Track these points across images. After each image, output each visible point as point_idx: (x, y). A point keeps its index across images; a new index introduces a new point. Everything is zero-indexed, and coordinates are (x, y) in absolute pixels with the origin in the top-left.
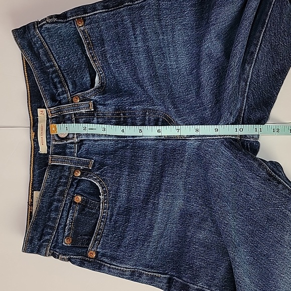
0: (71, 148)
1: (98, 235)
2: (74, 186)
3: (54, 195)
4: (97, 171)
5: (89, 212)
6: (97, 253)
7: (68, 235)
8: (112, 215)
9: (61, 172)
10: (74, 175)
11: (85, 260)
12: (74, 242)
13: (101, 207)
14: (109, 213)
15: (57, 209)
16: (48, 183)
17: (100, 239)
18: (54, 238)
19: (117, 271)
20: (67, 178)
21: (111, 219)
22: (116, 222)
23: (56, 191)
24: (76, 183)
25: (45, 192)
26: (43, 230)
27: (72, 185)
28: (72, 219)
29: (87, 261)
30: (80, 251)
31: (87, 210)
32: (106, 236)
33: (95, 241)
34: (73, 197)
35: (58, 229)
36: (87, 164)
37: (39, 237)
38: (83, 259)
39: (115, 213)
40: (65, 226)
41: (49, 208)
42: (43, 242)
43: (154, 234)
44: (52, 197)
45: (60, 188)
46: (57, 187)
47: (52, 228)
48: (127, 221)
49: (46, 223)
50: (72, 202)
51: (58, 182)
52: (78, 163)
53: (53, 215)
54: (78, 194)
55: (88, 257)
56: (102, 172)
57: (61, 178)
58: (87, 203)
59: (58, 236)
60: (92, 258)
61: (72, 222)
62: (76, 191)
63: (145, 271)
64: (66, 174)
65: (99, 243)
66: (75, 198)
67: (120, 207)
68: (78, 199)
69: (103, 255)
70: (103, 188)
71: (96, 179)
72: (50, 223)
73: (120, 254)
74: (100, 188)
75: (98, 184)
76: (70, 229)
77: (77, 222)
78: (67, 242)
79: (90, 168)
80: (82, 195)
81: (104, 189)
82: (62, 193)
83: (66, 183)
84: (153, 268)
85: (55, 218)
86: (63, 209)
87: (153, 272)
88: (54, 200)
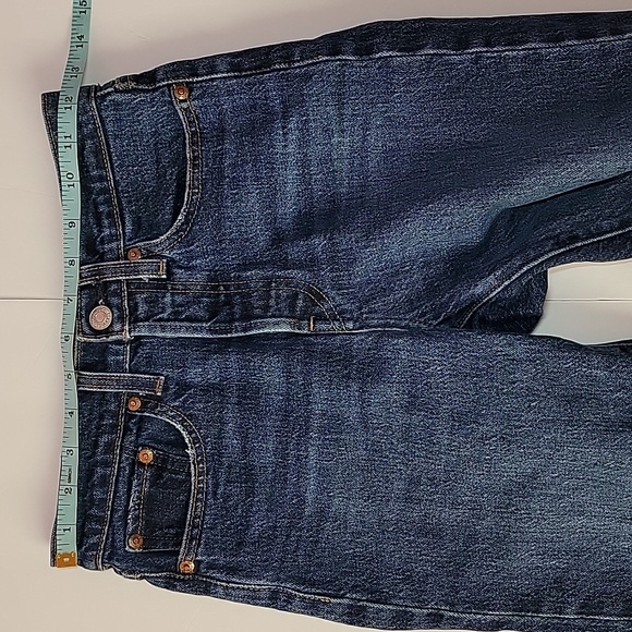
0: (117, 353)
1: (194, 527)
2: (132, 430)
3: (94, 454)
4: (175, 400)
5: (171, 479)
6: (198, 563)
7: (134, 531)
8: (216, 486)
9: (101, 405)
10: (127, 409)
11: (175, 579)
12: (147, 543)
13: (193, 472)
14: (210, 481)
15: (104, 481)
17: (200, 536)
18: (107, 539)
19: (242, 593)
20: (115, 415)
21: (215, 493)
22: (227, 498)
23: (96, 445)
24: (135, 424)
26: (83, 526)
27: (127, 430)
28: (138, 498)
29: (179, 579)
30: (162, 561)
31: (167, 475)
32: (211, 529)
33: (191, 541)
34: (136, 453)
35: (111, 521)
36: (152, 386)
38: (170, 578)
39: (222, 480)
40: (127, 512)
41: (88, 481)
42: (87, 550)
43: (308, 511)
44: (90, 457)
45: (104, 439)
46: (98, 436)
47: (100, 520)
48: (250, 493)
49: (86, 511)
50: (135, 464)
51: (99, 427)
52: (134, 384)
53: (98, 494)
54: (144, 446)
55: (179, 573)
56: (184, 401)
57: (102, 418)
58: (165, 461)
59: (114, 534)
60: (188, 574)
61: (139, 505)
62: (141, 441)
63: (298, 591)
64: (112, 407)
65: (199, 545)
66: (140, 455)
67: (230, 467)
68: (147, 456)
69: (211, 566)
70: (190, 433)
71: (173, 417)
72: (94, 511)
73: (243, 559)
74: (184, 433)
75: (178, 427)
76: (136, 519)
77: (149, 502)
78: (133, 545)
79: (159, 394)
80: (154, 448)
81: (194, 435)
82: (110, 447)
83: (114, 427)
84: (313, 585)
85: (104, 500)
86: (117, 480)
87: (315, 594)
88: (96, 464)
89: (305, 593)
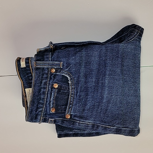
0: (47, 55)
1: (70, 104)
3: (41, 85)
4: (66, 69)
5: (63, 92)
6: (71, 115)
7: (53, 107)
8: (77, 92)
9: (43, 71)
10: (51, 72)
11: (64, 120)
12: (57, 110)
13: (70, 88)
14: (75, 91)
15: (44, 93)
16: (36, 78)
17: (72, 107)
18: (45, 109)
19: (84, 125)
20: (47, 74)
21: (77, 95)
22: (80, 96)
23: (41, 83)
24: (53, 77)
25: (35, 83)
26: (37, 105)
27: (51, 78)
28: (54, 98)
29: (65, 120)
30: (61, 115)
31: (62, 91)
32: (76, 105)
33: (69, 108)
34: (53, 85)
35: (46, 104)
36: (59, 65)
37: (35, 109)
38: (63, 120)
39: (79, 91)
40: (50, 102)
41: (39, 93)
42: (38, 112)
43: (104, 101)
44: (39, 86)
45: (44, 81)
46: (42, 80)
47: (43, 104)
48: (87, 95)
49: (38, 101)
50: (53, 88)
51: (42, 77)
52: (53, 65)
53: (42, 97)
54: (55, 83)
55: (66, 118)
56: (69, 69)
57: (43, 75)
58: (61, 87)
59: (47, 108)
60: (68, 119)
61: (54, 100)
63: (101, 124)
64: (46, 72)
65: (72, 110)
67: (81, 87)
68: (56, 86)
69: (75, 116)
70: (70, 77)
72: (41, 101)
73: (85, 114)
76: (53, 103)
77: (56, 99)
78: (53, 111)
79: (62, 67)
80: (58, 83)
82: (45, 84)
83: (47, 78)
84: (105, 123)
85: (44, 98)
86: (48, 93)
87: (106, 125)
88: (41, 88)
89: (103, 125)
